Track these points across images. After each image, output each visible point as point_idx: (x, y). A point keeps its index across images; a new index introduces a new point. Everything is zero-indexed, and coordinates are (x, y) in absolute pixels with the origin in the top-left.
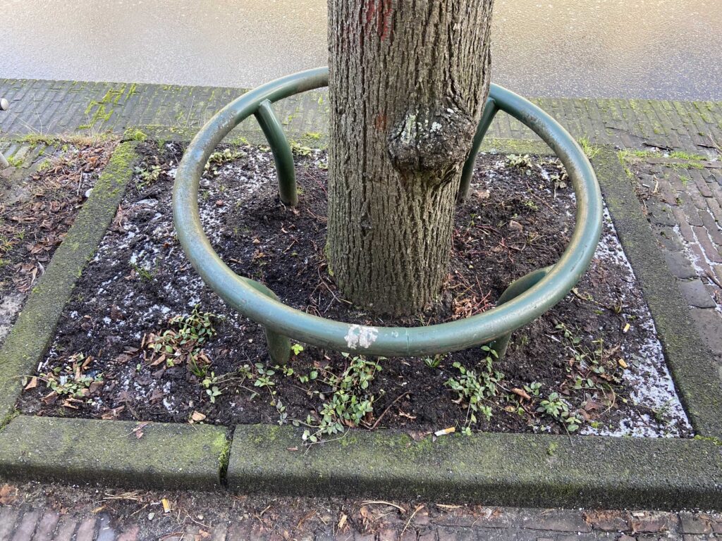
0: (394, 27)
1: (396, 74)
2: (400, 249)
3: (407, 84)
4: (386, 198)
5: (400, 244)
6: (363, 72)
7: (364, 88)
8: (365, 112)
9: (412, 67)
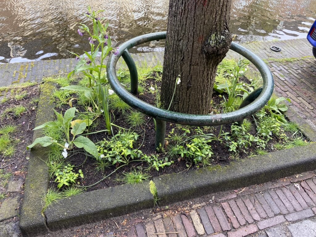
0: (209, 1)
1: (208, 19)
2: (202, 93)
3: (212, 22)
4: (199, 71)
5: (202, 91)
6: (194, 21)
7: (194, 27)
8: (194, 37)
9: (214, 16)
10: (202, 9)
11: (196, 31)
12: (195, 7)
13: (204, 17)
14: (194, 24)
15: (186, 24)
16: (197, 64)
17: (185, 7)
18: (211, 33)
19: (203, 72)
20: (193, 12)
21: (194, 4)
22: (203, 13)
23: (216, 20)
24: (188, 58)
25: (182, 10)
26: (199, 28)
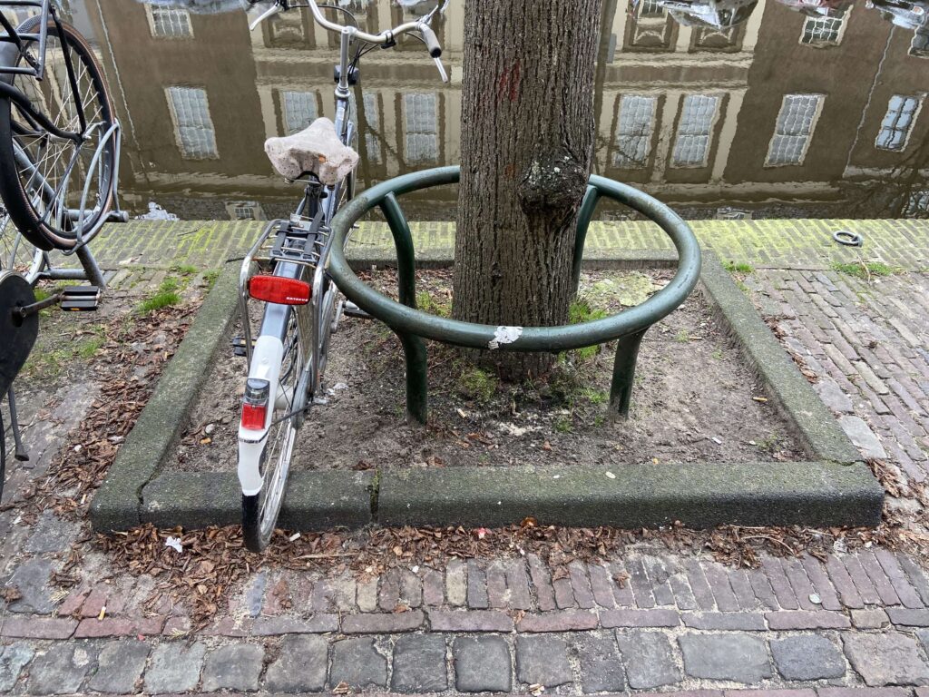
0: (522, 92)
1: (523, 129)
2: (527, 297)
3: (532, 136)
4: (514, 244)
5: (527, 291)
6: (496, 131)
7: (496, 144)
8: (497, 164)
9: (535, 123)
10: (510, 108)
11: (500, 151)
12: (496, 103)
13: (515, 124)
14: (496, 137)
15: (482, 138)
16: (510, 226)
17: (478, 105)
18: (532, 158)
19: (524, 246)
20: (493, 114)
21: (494, 97)
22: (512, 116)
23: (539, 131)
24: (491, 210)
25: (474, 109)
26: (506, 146)
